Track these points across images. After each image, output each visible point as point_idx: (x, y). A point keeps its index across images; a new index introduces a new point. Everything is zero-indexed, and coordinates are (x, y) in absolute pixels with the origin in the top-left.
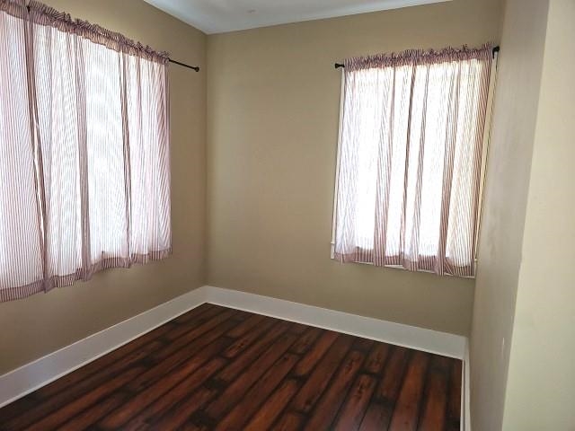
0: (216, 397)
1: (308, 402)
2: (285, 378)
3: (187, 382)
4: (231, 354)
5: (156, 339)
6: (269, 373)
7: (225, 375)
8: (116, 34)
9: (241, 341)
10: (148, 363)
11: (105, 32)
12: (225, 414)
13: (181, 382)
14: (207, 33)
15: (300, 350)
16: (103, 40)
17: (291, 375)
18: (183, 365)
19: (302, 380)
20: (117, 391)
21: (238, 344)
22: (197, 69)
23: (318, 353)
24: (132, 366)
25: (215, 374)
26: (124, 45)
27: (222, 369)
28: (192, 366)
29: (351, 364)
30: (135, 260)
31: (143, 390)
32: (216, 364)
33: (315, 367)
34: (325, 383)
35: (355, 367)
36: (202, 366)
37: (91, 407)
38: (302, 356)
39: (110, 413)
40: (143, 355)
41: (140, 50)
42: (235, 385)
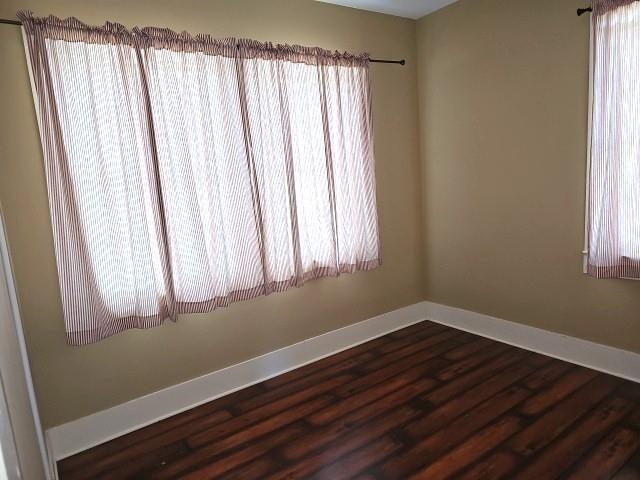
0: (419, 418)
1: (531, 446)
2: (505, 414)
3: (391, 398)
4: (445, 377)
5: (369, 351)
6: (486, 404)
7: (433, 398)
8: (313, 49)
9: (459, 365)
10: (357, 372)
11: (304, 49)
12: (425, 437)
13: (386, 395)
14: (415, 18)
15: (533, 386)
16: (302, 58)
17: (514, 411)
18: (390, 379)
19: (528, 420)
20: (327, 393)
21: (455, 367)
22: (402, 62)
23: (559, 393)
24: (342, 373)
25: (422, 394)
26: (322, 57)
27: (431, 391)
28: (400, 382)
29: (607, 413)
30: (344, 269)
31: (350, 396)
32: (426, 384)
33: (551, 408)
34: (560, 429)
35: (613, 416)
36: (412, 383)
37: (302, 403)
38: (535, 393)
39: (318, 411)
40: (355, 364)
41: (338, 58)
42: (443, 410)
